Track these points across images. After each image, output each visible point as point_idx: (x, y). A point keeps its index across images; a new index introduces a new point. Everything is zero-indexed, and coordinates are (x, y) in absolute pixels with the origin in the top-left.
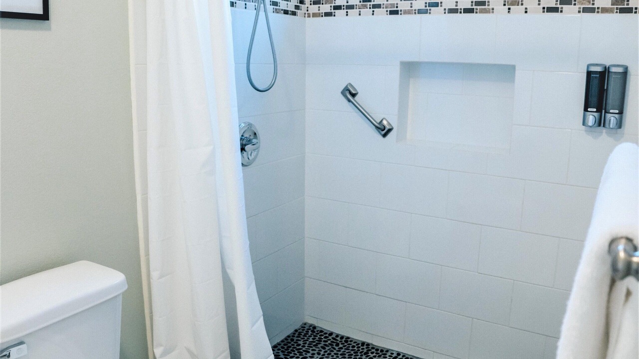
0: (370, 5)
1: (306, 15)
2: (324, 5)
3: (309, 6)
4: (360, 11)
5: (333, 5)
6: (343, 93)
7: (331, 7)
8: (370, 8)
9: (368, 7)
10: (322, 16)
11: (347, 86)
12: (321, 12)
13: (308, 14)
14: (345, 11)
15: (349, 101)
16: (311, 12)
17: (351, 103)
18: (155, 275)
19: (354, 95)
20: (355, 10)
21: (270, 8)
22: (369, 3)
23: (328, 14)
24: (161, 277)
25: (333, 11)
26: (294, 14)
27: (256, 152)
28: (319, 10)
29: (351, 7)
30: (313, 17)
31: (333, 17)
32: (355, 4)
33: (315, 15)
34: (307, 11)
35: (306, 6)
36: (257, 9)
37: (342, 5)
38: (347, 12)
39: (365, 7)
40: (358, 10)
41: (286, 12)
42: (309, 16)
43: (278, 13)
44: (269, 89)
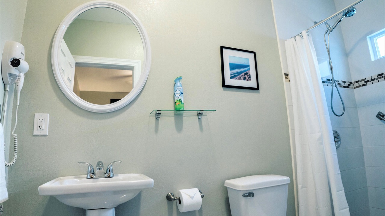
0: (383, 76)
1: (354, 88)
2: (361, 82)
3: (354, 84)
4: (378, 80)
5: (365, 81)
6: (377, 116)
7: (364, 82)
8: (383, 78)
9: (382, 77)
10: (361, 87)
11: (379, 113)
12: (360, 85)
13: (354, 87)
14: (371, 82)
15: (381, 119)
16: (355, 86)
17: (382, 120)
18: (300, 186)
19: (383, 116)
20: (376, 80)
21: (338, 85)
22: (382, 76)
23: (363, 85)
24: (302, 188)
25: (365, 83)
26: (348, 87)
27: (339, 142)
28: (359, 84)
29: (374, 79)
30: (357, 88)
31: (366, 86)
32: (375, 78)
33: (357, 87)
34: (354, 86)
35: (353, 84)
36: (332, 86)
37: (369, 80)
38: (372, 82)
39: (381, 78)
40: (377, 80)
41: (344, 87)
42: (355, 88)
43: (341, 87)
44: (342, 115)
